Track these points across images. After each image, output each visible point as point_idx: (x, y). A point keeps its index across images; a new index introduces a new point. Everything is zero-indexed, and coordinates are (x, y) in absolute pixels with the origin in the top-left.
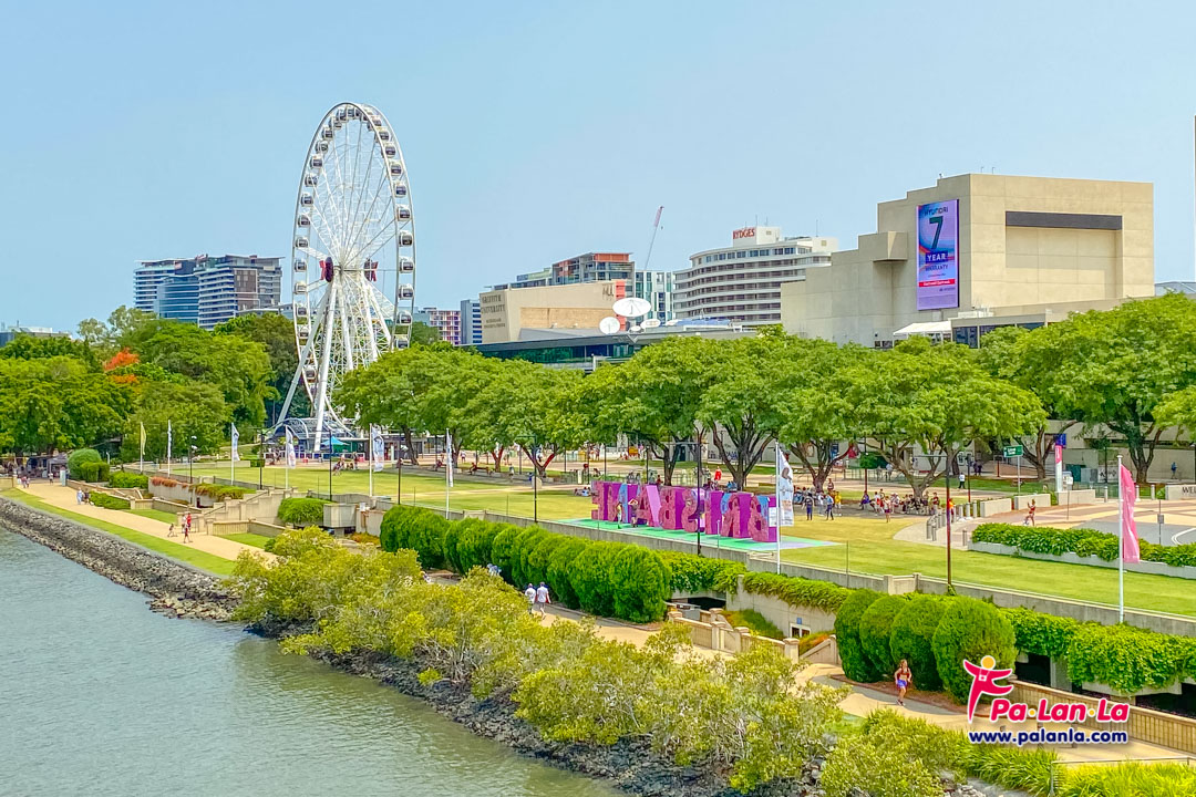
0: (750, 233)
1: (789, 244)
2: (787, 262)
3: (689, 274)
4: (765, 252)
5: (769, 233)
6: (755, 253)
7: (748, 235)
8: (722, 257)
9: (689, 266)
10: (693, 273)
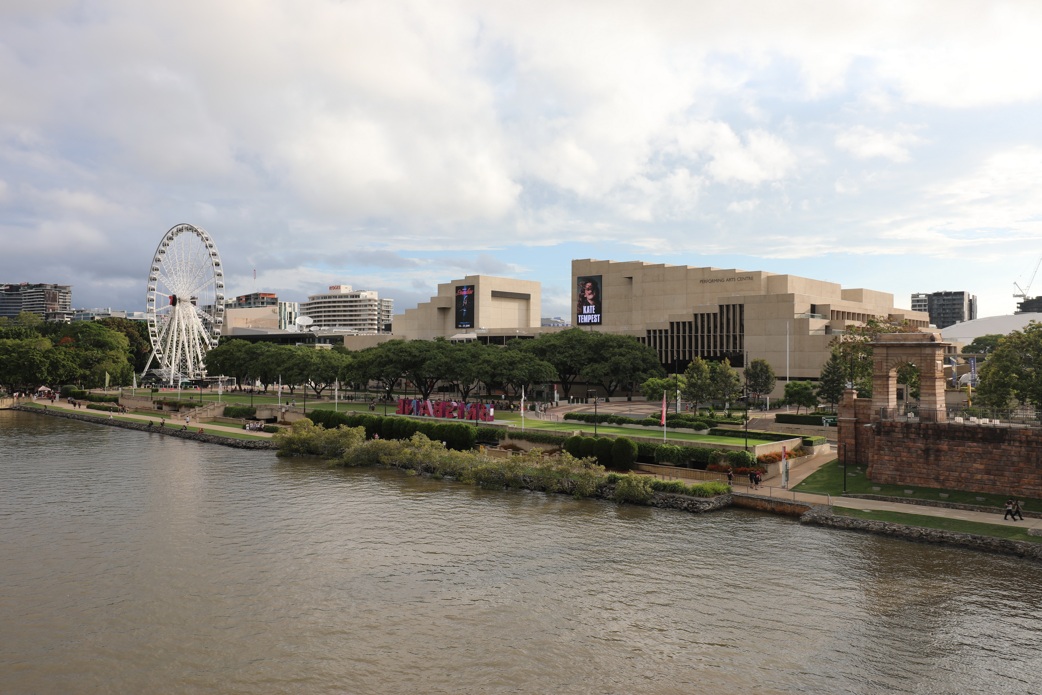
0: (338, 288)
1: (357, 293)
2: (356, 301)
3: (307, 304)
4: (346, 296)
5: (346, 288)
6: (341, 297)
7: (337, 288)
8: (325, 297)
9: (308, 301)
10: (310, 304)
